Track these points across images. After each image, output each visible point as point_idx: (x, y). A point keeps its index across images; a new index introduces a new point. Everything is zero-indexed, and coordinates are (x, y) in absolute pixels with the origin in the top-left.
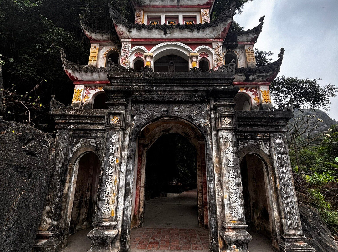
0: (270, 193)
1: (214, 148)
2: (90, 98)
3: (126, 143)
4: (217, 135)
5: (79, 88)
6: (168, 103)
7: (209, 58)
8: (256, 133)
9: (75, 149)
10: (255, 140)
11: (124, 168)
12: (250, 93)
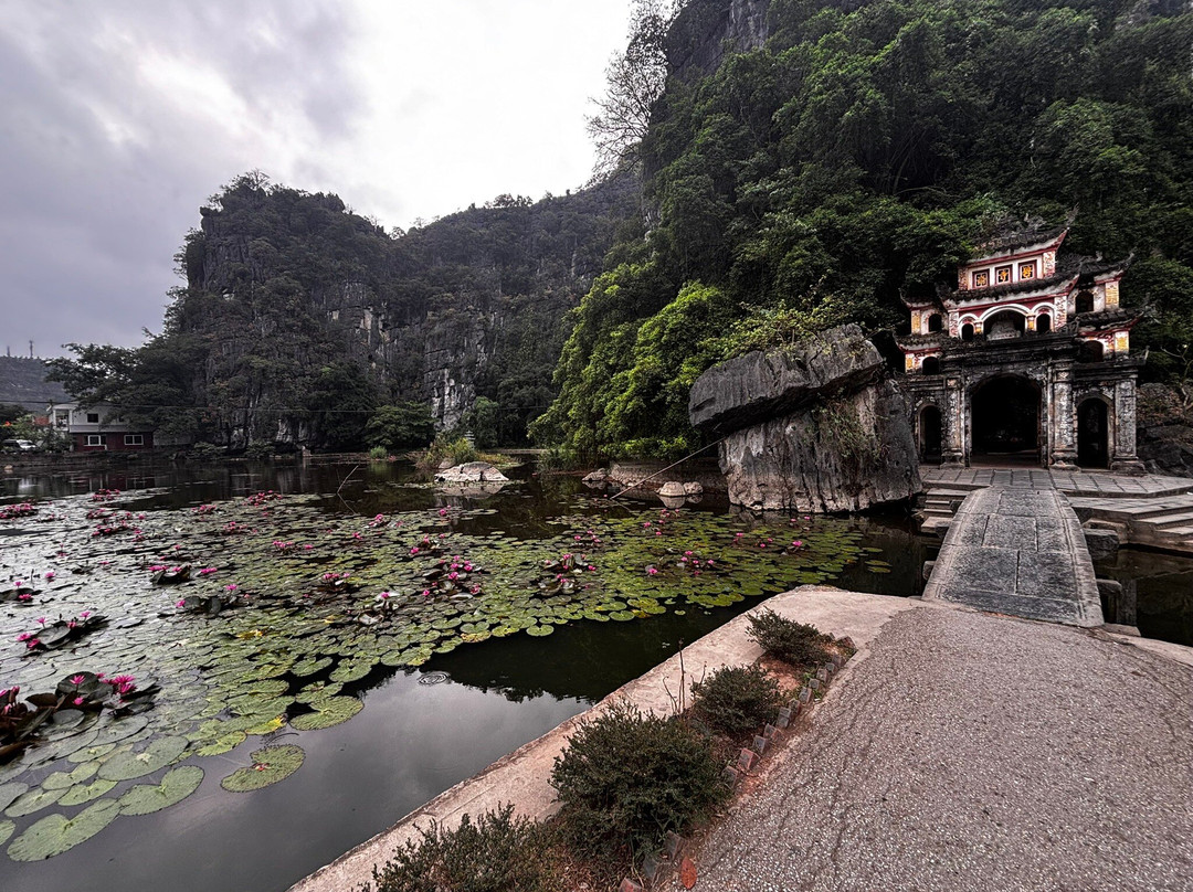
0: (1110, 429)
1: (1049, 397)
2: (920, 364)
3: (963, 399)
4: (1053, 387)
5: (910, 357)
6: (1002, 364)
7: (1050, 314)
8: (1099, 382)
9: (918, 405)
10: (1098, 387)
11: (963, 416)
12: (1102, 341)
